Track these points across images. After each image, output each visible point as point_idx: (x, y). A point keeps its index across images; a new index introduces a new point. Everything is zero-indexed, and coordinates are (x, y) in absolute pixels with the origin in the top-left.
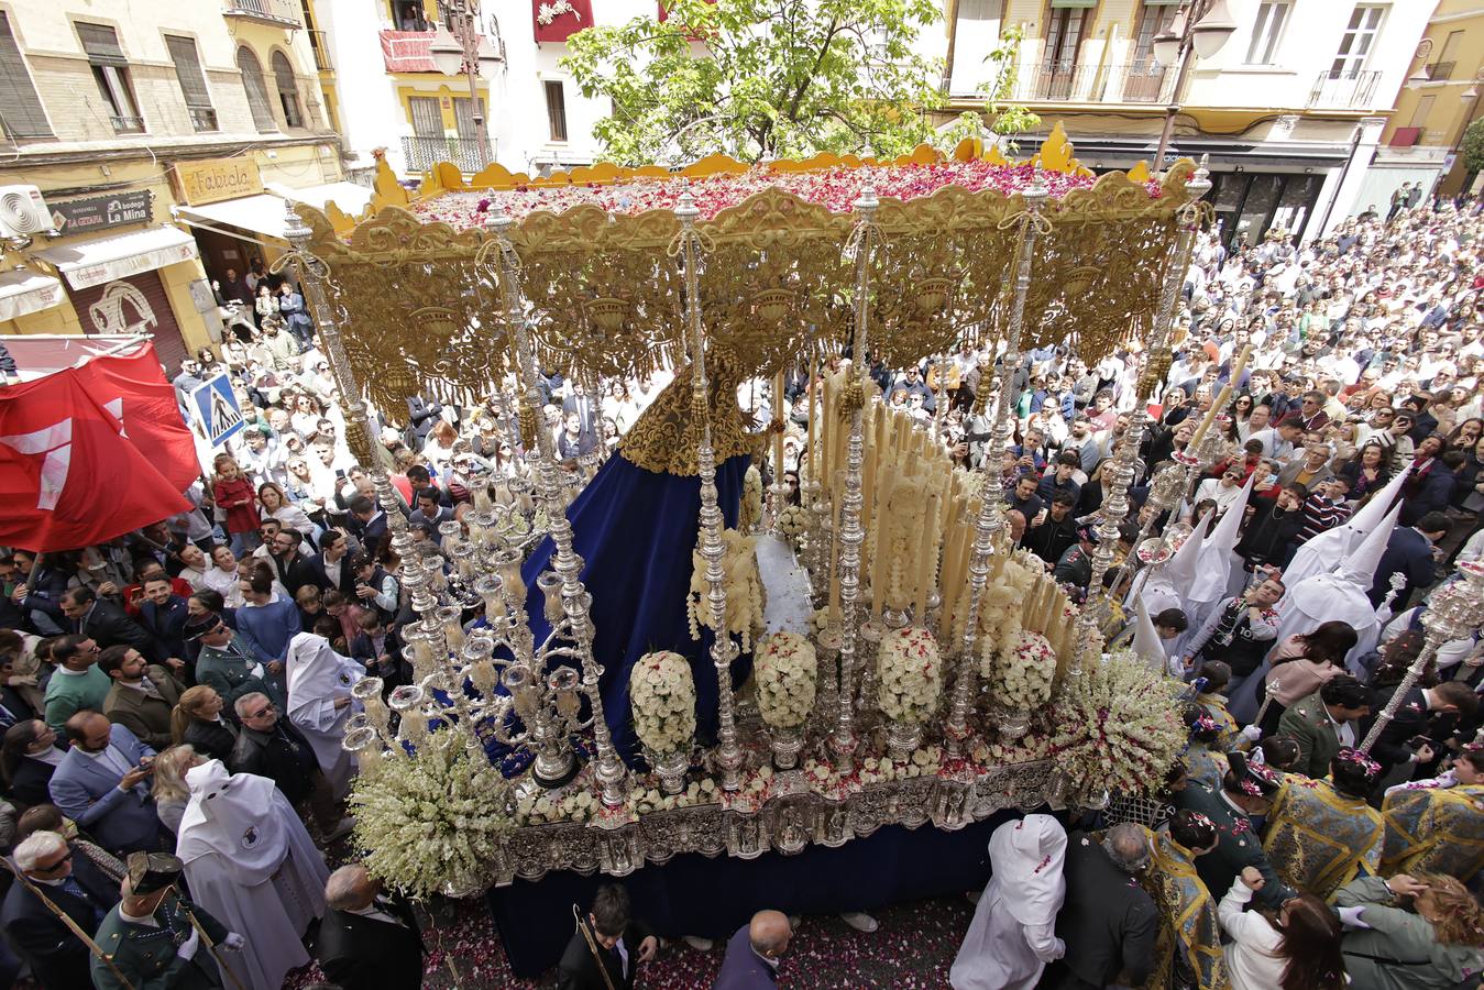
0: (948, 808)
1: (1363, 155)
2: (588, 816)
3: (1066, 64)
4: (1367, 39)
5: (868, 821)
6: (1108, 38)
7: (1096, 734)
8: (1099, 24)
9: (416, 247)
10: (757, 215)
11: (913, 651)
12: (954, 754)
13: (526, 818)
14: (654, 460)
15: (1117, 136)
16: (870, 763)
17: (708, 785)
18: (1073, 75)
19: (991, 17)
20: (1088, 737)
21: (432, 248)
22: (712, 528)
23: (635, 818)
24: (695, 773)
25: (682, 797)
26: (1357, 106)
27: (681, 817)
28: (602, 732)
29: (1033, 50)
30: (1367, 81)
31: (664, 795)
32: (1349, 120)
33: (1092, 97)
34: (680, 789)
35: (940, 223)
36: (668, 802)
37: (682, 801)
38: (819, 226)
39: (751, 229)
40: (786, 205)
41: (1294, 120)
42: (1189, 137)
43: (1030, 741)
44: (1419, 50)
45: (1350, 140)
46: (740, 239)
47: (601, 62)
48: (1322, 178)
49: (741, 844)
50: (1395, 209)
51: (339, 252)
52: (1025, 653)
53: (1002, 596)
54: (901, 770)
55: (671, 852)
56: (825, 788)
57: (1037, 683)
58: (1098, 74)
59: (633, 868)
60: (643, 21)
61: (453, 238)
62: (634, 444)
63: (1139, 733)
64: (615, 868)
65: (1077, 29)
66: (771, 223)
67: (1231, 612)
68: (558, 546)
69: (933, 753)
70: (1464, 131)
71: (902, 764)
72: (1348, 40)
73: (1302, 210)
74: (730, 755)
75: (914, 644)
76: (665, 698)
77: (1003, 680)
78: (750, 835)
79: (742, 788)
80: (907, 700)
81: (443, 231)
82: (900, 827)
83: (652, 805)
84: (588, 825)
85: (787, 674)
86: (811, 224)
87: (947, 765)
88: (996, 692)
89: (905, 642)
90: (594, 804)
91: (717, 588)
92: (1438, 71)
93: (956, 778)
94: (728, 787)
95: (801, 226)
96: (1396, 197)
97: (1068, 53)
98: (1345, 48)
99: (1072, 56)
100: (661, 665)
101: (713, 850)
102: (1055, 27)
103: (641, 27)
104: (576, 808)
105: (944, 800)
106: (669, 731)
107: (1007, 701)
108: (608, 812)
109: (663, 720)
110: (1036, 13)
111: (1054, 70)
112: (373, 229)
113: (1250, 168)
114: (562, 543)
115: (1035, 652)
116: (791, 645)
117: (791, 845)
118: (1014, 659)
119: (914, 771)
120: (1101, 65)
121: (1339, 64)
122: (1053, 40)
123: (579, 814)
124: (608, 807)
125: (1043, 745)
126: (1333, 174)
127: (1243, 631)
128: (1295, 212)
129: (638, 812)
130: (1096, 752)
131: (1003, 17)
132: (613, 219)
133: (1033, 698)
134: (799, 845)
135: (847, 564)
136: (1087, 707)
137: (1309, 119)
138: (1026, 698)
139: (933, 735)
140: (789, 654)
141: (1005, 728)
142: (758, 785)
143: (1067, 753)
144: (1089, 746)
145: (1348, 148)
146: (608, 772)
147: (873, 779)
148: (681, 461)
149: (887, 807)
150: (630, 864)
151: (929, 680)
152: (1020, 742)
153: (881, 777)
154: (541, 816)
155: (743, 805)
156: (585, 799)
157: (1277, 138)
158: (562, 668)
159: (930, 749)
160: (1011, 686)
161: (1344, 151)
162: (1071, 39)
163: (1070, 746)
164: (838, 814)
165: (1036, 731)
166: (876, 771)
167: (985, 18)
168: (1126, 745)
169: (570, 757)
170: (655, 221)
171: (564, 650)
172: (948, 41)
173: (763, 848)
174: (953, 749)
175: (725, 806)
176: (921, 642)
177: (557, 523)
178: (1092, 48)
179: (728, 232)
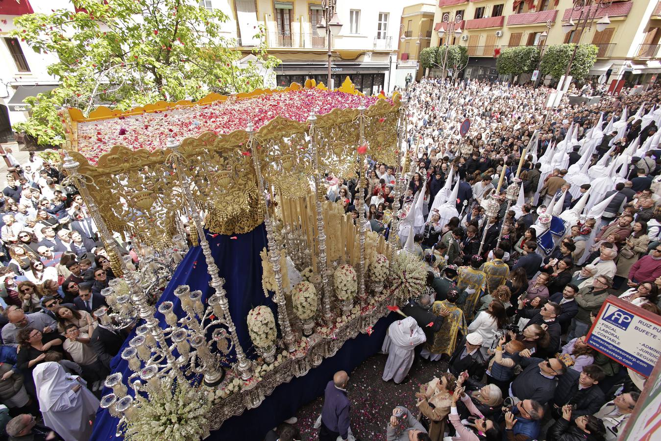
0: (365, 325)
1: (394, 66)
2: (240, 387)
3: (287, 32)
4: (385, 25)
5: (341, 341)
6: (300, 22)
7: (404, 280)
8: (296, 16)
9: (133, 162)
10: (275, 127)
11: (348, 273)
12: (363, 305)
13: (213, 402)
14: (228, 230)
15: (314, 61)
16: (339, 320)
17: (285, 353)
18: (291, 37)
19: (252, 12)
20: (402, 283)
21: (140, 161)
22: (273, 250)
23: (260, 379)
24: (279, 351)
25: (276, 362)
26: (387, 49)
27: (276, 371)
28: (239, 350)
29: (272, 26)
30: (389, 40)
31: (268, 365)
32: (387, 54)
33: (300, 46)
34: (273, 360)
35: (335, 122)
36: (271, 367)
37: (277, 364)
38: (296, 128)
39: (273, 133)
40: (284, 122)
41: (371, 54)
42: (338, 61)
43: (385, 291)
44: (401, 28)
45: (389, 61)
46: (269, 137)
47: (42, 33)
48: (384, 74)
49: (300, 371)
50: (407, 83)
51: (92, 171)
52: (379, 262)
53: (370, 244)
54: (349, 318)
55: (273, 387)
56: (327, 336)
57: (385, 271)
58: (301, 37)
59: (261, 401)
60: (64, 12)
61: (150, 154)
62: (216, 225)
63: (417, 275)
64: (253, 405)
65: (288, 17)
66: (280, 130)
67: (427, 227)
68: (212, 276)
69: (358, 307)
70: (419, 55)
71: (349, 316)
72: (380, 25)
73: (381, 86)
74: (290, 338)
75: (347, 270)
76: (266, 324)
77: (374, 273)
78: (303, 366)
79: (297, 349)
80: (349, 292)
81: (144, 153)
82: (351, 339)
83: (265, 371)
84: (241, 391)
85: (309, 297)
86: (294, 128)
87: (363, 309)
88: (372, 278)
89: (344, 271)
90: (241, 382)
91: (278, 273)
92: (408, 34)
93: (367, 313)
94: (291, 351)
95: (290, 129)
96: (406, 80)
97: (287, 27)
98: (380, 28)
99: (289, 29)
100: (260, 312)
101: (289, 379)
102: (279, 17)
103: (64, 15)
104: (234, 387)
105: (363, 323)
106: (270, 337)
107: (377, 280)
108: (248, 382)
109: (267, 334)
110: (270, 10)
111: (283, 34)
112: (110, 157)
113: (362, 72)
114: (214, 275)
115: (382, 260)
116: (306, 286)
117: (318, 363)
118: (376, 265)
119: (353, 316)
120: (301, 33)
121: (379, 34)
122: (280, 21)
123: (236, 389)
124: (246, 381)
125: (389, 291)
126: (387, 73)
127: (432, 232)
128: (379, 87)
129: (261, 376)
130: (406, 286)
131: (257, 12)
132: (220, 137)
133: (385, 276)
134: (320, 362)
135: (321, 249)
136: (399, 273)
137: (376, 54)
138: (383, 277)
139: (356, 301)
140: (307, 289)
141: (376, 290)
142: (303, 345)
143: (397, 290)
144: (403, 286)
145: (389, 64)
146: (244, 366)
147: (342, 325)
148: (240, 227)
149: (346, 334)
150: (260, 401)
151: (355, 281)
152: (381, 293)
153: (344, 323)
154: (220, 397)
155: (300, 355)
156: (236, 382)
157: (367, 61)
158: (216, 330)
159: (356, 306)
160: (377, 274)
161: (388, 65)
162: (286, 22)
163: (397, 288)
164: (332, 343)
165: (385, 287)
166: (341, 322)
167: (249, 12)
168: (414, 281)
169: (220, 368)
170: (237, 135)
171: (214, 322)
172: (235, 21)
173: (308, 368)
174: (362, 303)
175: (294, 358)
176: (349, 269)
177: (212, 267)
178: (295, 25)
179: (265, 135)
